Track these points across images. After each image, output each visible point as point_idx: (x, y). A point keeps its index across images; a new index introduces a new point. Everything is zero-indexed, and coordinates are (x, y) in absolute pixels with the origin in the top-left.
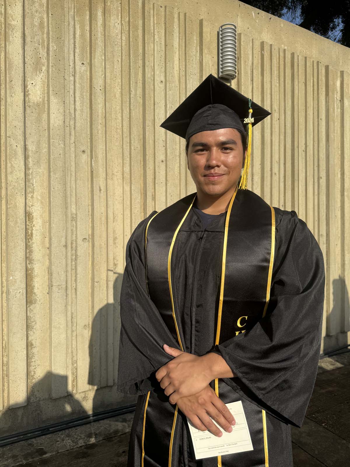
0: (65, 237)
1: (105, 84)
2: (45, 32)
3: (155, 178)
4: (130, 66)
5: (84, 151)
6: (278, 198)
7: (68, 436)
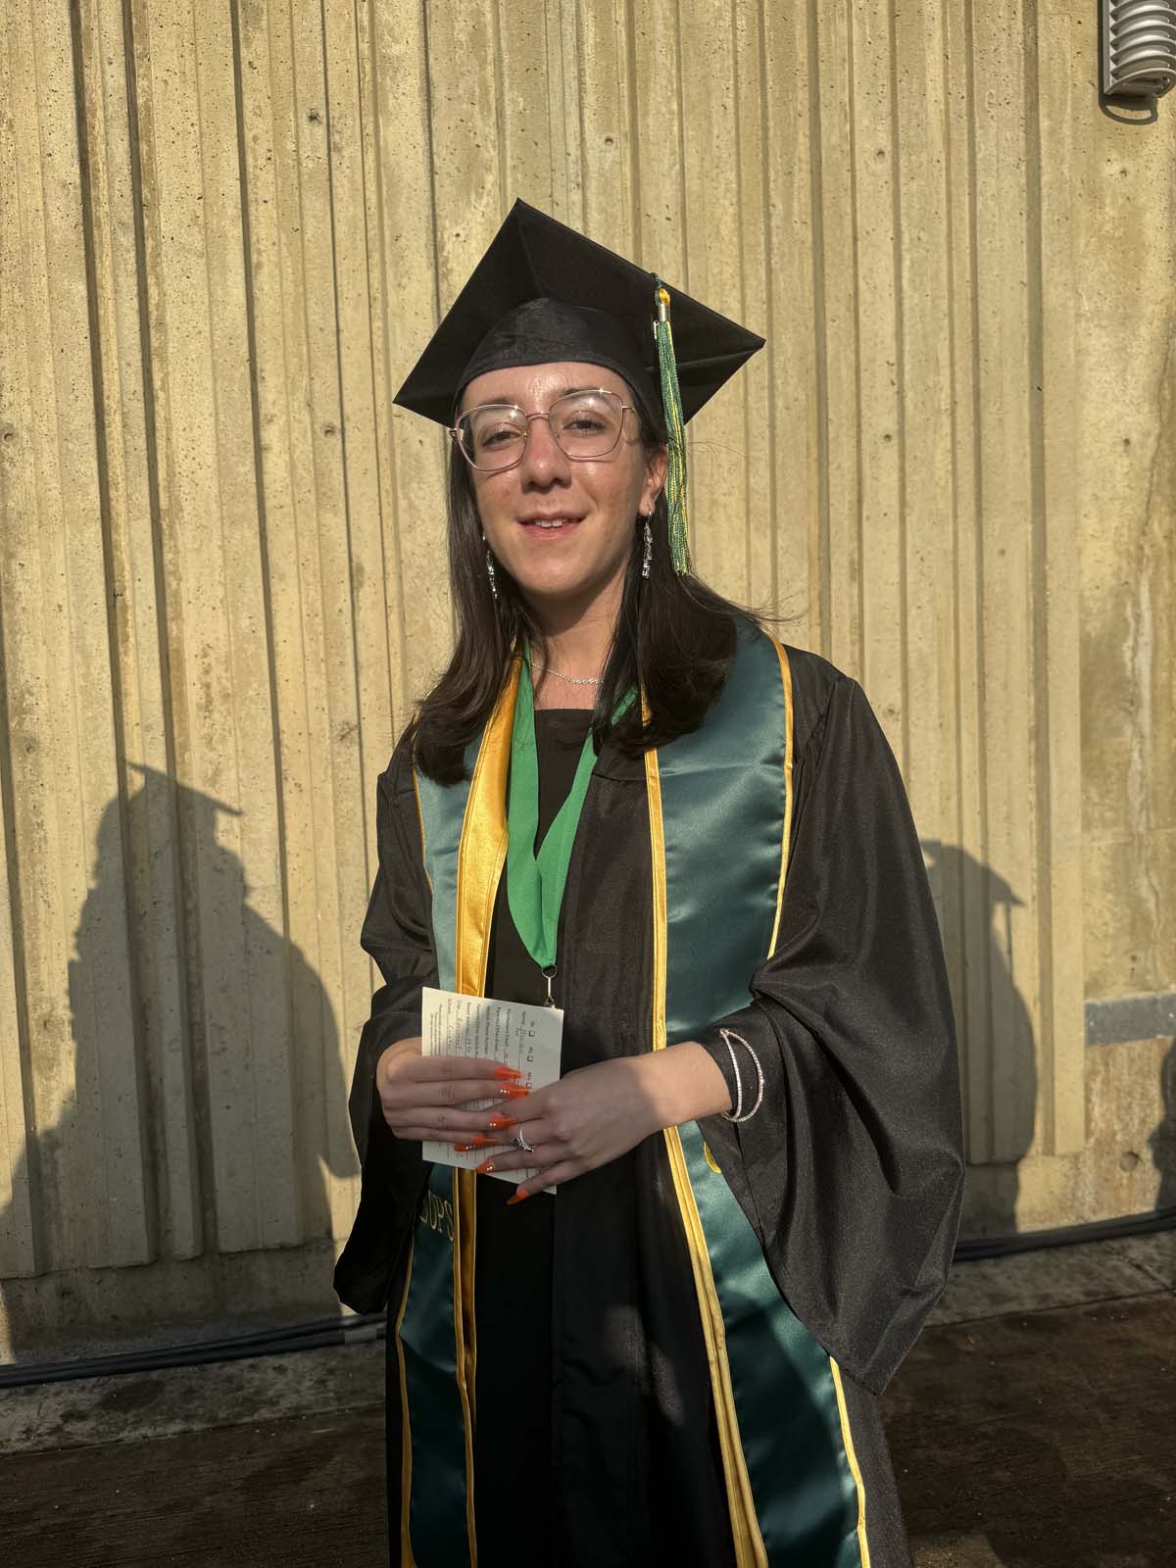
1: (684, 196)
2: (490, 58)
3: (860, 501)
4: (765, 116)
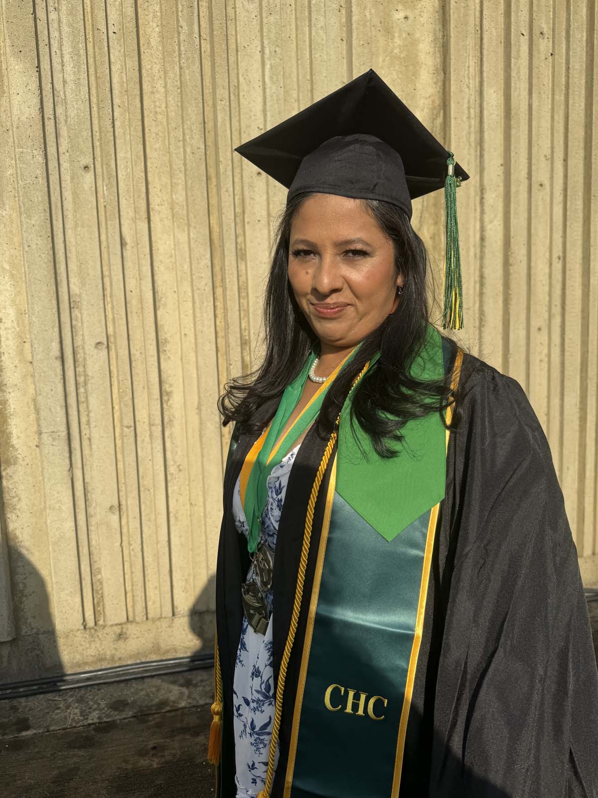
0: (58, 340)
5: (86, 167)
6: (548, 241)
7: (81, 700)
